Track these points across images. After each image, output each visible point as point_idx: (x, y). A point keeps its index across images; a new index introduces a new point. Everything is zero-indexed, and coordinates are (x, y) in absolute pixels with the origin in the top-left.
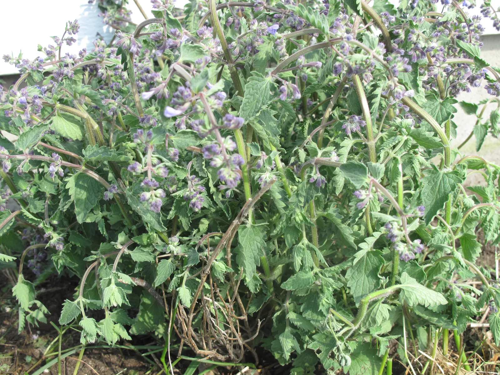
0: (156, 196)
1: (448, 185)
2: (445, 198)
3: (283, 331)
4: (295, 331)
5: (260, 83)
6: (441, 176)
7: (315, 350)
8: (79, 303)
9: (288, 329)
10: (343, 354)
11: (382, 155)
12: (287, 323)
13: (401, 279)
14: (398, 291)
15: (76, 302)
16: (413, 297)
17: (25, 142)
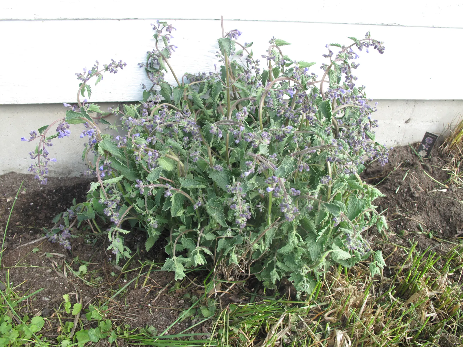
0: (243, 221)
1: (360, 205)
2: (359, 211)
3: (273, 270)
4: (278, 270)
5: (288, 161)
6: (357, 201)
7: (292, 281)
8: (174, 260)
9: (275, 269)
10: (306, 284)
11: (334, 192)
12: (275, 266)
13: (332, 247)
14: (331, 253)
15: (172, 259)
16: (339, 256)
17: (151, 177)
